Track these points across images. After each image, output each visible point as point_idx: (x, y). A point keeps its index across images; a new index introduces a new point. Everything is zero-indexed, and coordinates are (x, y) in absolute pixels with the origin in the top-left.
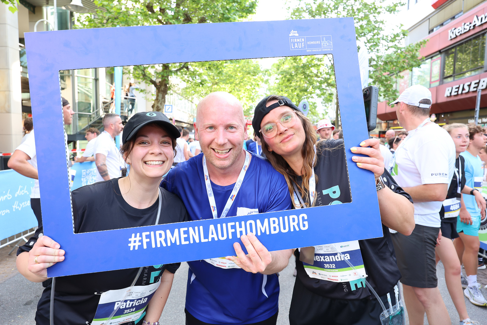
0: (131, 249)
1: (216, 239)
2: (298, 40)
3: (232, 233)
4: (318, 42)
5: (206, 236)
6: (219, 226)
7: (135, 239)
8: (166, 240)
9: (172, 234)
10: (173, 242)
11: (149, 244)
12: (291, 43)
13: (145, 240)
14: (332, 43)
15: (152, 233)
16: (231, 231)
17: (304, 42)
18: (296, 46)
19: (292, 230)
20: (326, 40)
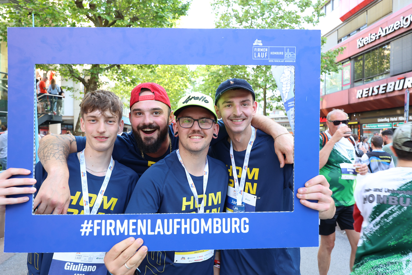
0: (83, 234)
1: (162, 233)
2: (262, 50)
3: (177, 228)
4: (281, 53)
5: (153, 230)
6: (166, 221)
7: (87, 225)
8: (115, 229)
9: (122, 224)
10: (122, 232)
11: (99, 231)
12: (255, 52)
13: (96, 228)
14: (295, 55)
15: (103, 221)
16: (176, 226)
17: (268, 52)
18: (259, 56)
19: (233, 232)
20: (290, 51)
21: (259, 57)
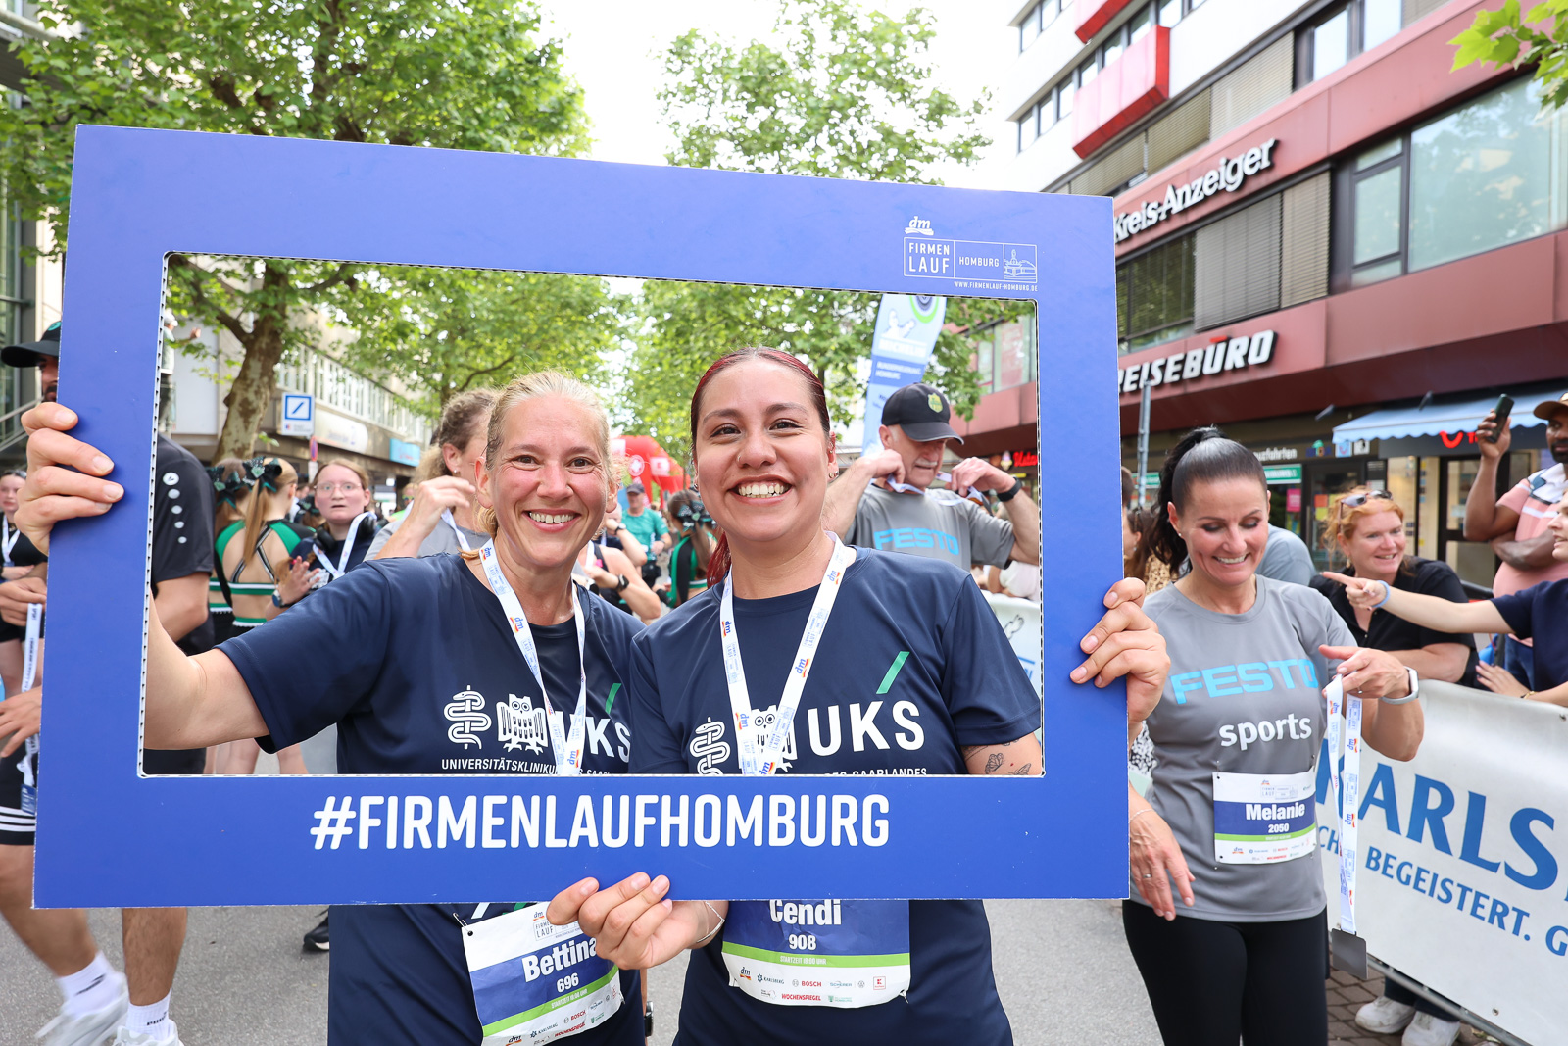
0: (319, 845)
1: (593, 843)
2: (931, 249)
3: (647, 828)
4: (993, 262)
5: (563, 831)
6: (608, 800)
7: (335, 815)
8: (433, 829)
9: (457, 812)
10: (456, 837)
11: (379, 834)
12: (908, 254)
13: (367, 823)
14: (1035, 268)
15: (393, 801)
16: (643, 821)
17: (950, 256)
18: (923, 266)
19: (836, 841)
20: (1019, 258)
21: (923, 270)
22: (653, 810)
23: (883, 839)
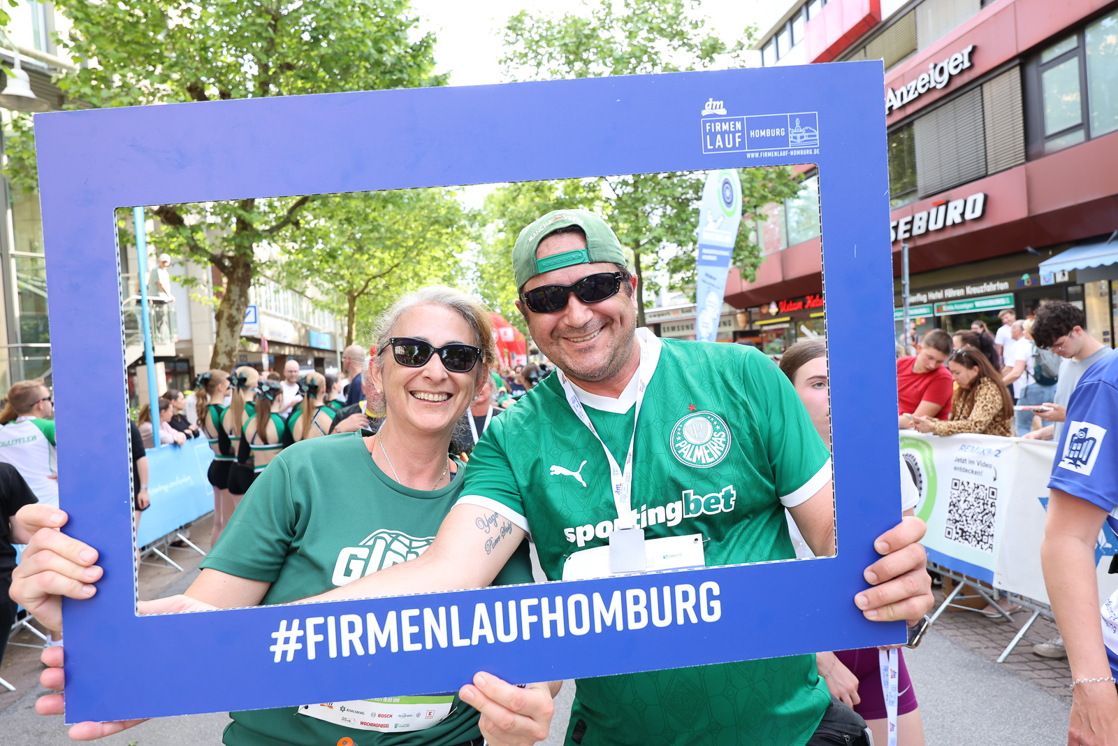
0: (277, 659)
1: (491, 640)
2: (725, 127)
3: (531, 624)
4: (779, 132)
5: (466, 632)
6: (498, 606)
7: (288, 634)
8: (364, 639)
9: (382, 623)
10: (383, 644)
11: (322, 647)
14: (817, 133)
15: (331, 620)
16: (528, 619)
17: (742, 131)
18: (719, 143)
19: (681, 621)
20: (802, 126)
21: (719, 146)
22: (535, 610)
23: (717, 615)
